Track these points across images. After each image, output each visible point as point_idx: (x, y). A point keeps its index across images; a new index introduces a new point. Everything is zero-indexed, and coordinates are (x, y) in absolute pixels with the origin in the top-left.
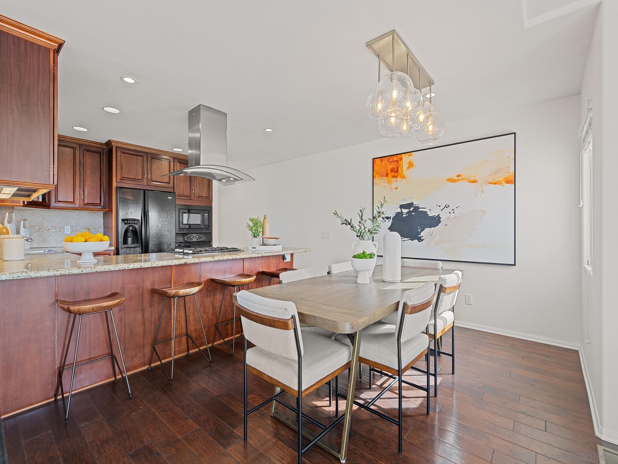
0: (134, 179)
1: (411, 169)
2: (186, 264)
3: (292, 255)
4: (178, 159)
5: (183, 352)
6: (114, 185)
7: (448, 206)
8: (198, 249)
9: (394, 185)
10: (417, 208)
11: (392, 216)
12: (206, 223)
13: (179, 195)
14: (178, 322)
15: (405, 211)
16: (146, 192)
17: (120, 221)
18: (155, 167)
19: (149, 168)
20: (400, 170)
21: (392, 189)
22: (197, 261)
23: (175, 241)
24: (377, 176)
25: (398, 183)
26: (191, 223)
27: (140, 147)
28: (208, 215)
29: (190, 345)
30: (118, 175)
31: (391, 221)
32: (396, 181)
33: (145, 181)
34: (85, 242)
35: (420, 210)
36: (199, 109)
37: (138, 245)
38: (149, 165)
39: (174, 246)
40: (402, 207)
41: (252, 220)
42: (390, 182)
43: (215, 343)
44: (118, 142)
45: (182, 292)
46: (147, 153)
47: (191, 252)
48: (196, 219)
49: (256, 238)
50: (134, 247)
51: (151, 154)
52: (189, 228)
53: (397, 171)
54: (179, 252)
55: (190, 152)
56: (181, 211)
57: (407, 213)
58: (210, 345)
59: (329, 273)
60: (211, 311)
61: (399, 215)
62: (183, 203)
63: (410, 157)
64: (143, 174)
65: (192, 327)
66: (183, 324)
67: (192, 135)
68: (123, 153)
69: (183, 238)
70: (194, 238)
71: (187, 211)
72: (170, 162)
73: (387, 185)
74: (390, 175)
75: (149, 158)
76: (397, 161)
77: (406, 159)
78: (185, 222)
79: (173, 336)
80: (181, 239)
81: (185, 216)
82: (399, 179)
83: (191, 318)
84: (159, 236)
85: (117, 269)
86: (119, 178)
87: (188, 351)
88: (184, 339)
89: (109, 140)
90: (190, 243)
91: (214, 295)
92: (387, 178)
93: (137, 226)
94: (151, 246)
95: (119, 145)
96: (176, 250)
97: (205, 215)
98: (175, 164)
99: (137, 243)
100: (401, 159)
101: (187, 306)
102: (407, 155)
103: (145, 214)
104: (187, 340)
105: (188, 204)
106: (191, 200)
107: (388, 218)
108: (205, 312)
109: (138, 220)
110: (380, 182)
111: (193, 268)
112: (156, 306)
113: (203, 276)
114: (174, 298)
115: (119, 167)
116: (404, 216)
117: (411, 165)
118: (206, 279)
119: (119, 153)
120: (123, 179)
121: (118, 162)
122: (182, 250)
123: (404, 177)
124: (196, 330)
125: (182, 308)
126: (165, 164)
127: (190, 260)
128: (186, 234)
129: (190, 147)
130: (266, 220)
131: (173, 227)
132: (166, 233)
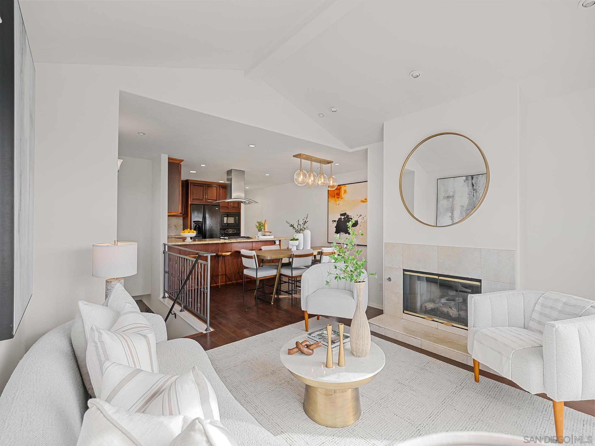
0: (198, 199)
1: (345, 194)
2: (225, 243)
3: (280, 241)
4: (221, 186)
5: (224, 282)
6: (190, 203)
7: (361, 216)
8: (231, 237)
9: (338, 202)
10: (348, 216)
11: (337, 220)
12: (237, 222)
13: (222, 207)
14: (222, 269)
15: (343, 217)
16: (205, 206)
17: (192, 222)
18: (209, 191)
19: (206, 192)
20: (340, 194)
21: (337, 204)
22: (230, 242)
23: (219, 233)
24: (330, 197)
25: (340, 201)
26: (229, 222)
27: (202, 181)
28: (238, 218)
29: (227, 280)
30: (191, 197)
31: (336, 223)
32: (339, 200)
33: (204, 200)
34: (189, 233)
35: (349, 217)
36: (232, 171)
37: (201, 235)
38: (206, 191)
39: (219, 236)
40: (341, 215)
41: (258, 222)
42: (336, 201)
43: (238, 281)
44: (191, 180)
45: (224, 254)
46: (205, 184)
47: (228, 238)
48: (231, 220)
49: (260, 232)
50: (199, 236)
51: (207, 184)
52: (228, 225)
53: (339, 195)
54: (222, 238)
55: (228, 182)
56: (223, 216)
57: (343, 219)
58: (236, 282)
59: (288, 248)
60: (236, 266)
61: (340, 219)
62: (224, 211)
63: (345, 187)
64: (203, 196)
65: (228, 272)
66: (224, 270)
67: (228, 177)
68: (194, 185)
69: (224, 231)
70: (230, 231)
71: (226, 216)
72: (217, 188)
73: (335, 203)
74: (336, 196)
75: (206, 187)
76: (339, 189)
77: (343, 188)
78: (225, 222)
79: (220, 274)
80: (223, 232)
81: (225, 219)
82: (340, 199)
83: (227, 268)
84: (211, 230)
85: (201, 243)
86: (192, 199)
87: (226, 282)
88: (224, 276)
89: (187, 180)
90: (228, 234)
91: (238, 259)
92: (334, 198)
93: (200, 225)
94: (207, 236)
95: (192, 182)
96: (221, 237)
97: (237, 217)
98: (220, 189)
99: (200, 234)
100: (341, 188)
101: (226, 262)
102: (343, 186)
103: (204, 218)
104: (226, 277)
105: (227, 211)
106: (229, 209)
107: (335, 221)
108: (233, 266)
109: (201, 221)
110: (332, 200)
111: (228, 245)
112: (213, 260)
113: (232, 249)
114: (220, 256)
115: (192, 193)
116: (342, 220)
117: (345, 192)
118: (234, 251)
119: (192, 186)
120: (193, 199)
121: (191, 191)
122: (223, 237)
123: (342, 198)
124: (229, 274)
125: (223, 263)
126: (214, 189)
127: (227, 241)
128: (225, 229)
129: (227, 181)
130: (265, 222)
131: (219, 225)
132: (215, 228)
